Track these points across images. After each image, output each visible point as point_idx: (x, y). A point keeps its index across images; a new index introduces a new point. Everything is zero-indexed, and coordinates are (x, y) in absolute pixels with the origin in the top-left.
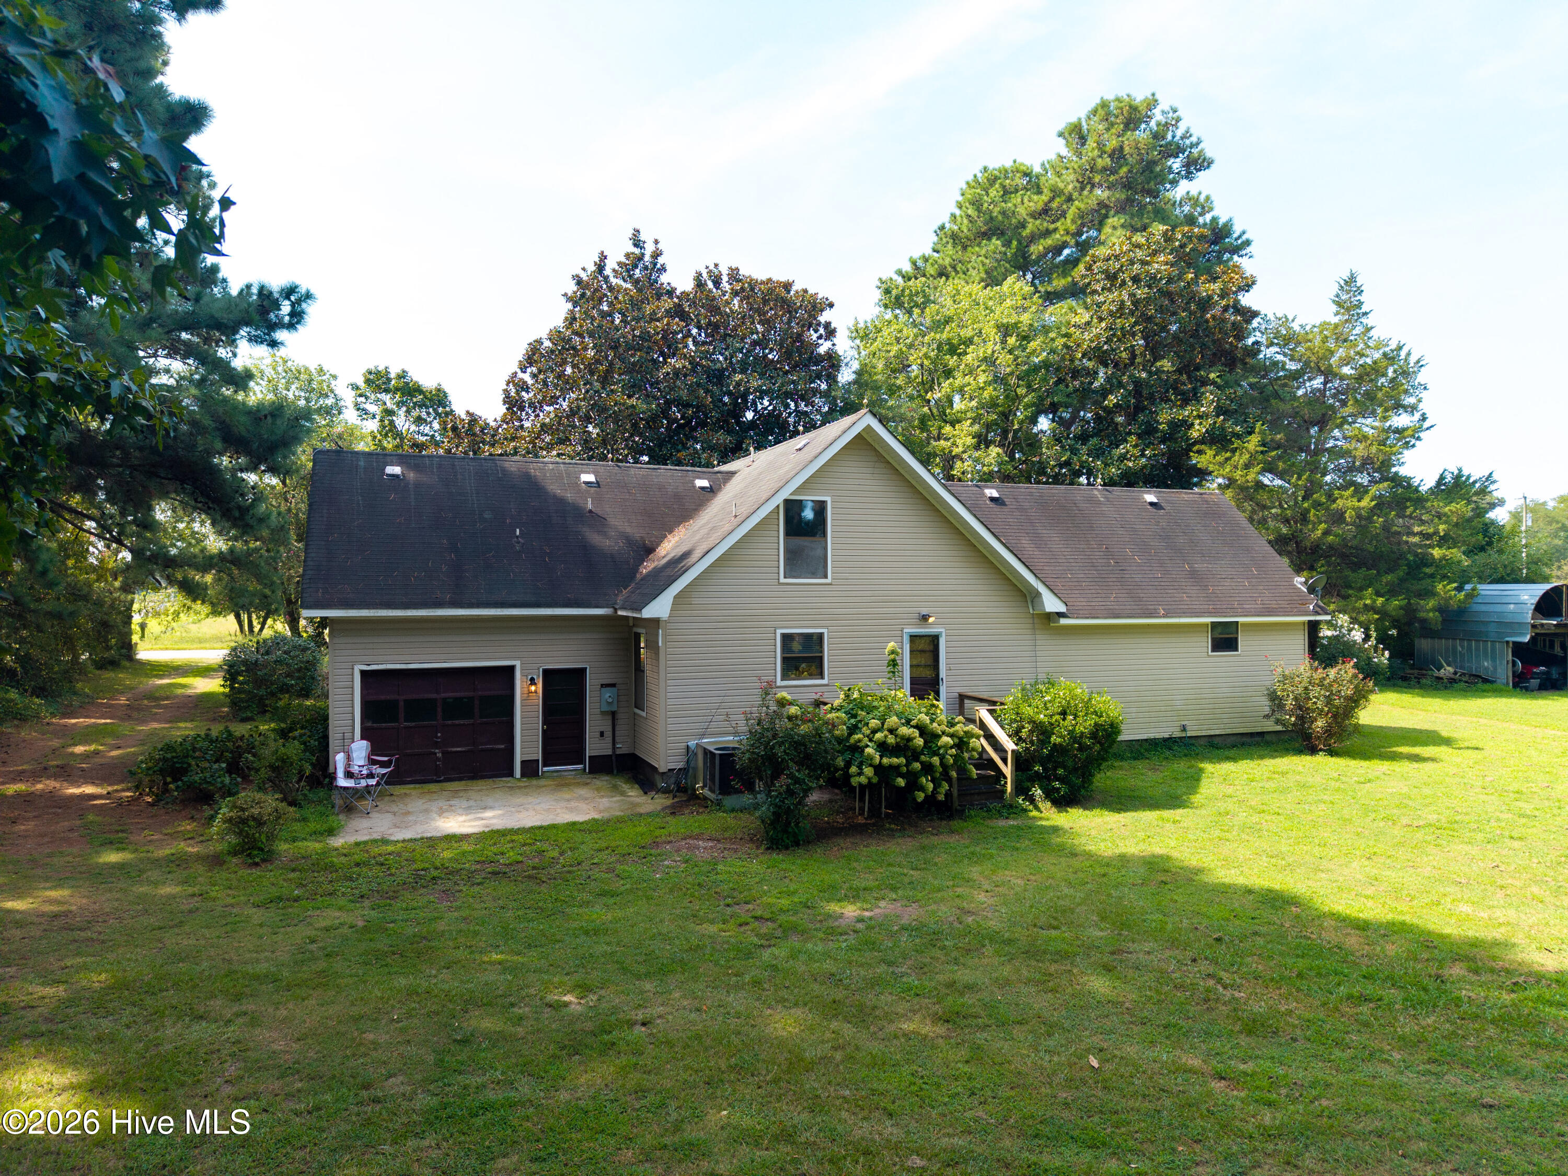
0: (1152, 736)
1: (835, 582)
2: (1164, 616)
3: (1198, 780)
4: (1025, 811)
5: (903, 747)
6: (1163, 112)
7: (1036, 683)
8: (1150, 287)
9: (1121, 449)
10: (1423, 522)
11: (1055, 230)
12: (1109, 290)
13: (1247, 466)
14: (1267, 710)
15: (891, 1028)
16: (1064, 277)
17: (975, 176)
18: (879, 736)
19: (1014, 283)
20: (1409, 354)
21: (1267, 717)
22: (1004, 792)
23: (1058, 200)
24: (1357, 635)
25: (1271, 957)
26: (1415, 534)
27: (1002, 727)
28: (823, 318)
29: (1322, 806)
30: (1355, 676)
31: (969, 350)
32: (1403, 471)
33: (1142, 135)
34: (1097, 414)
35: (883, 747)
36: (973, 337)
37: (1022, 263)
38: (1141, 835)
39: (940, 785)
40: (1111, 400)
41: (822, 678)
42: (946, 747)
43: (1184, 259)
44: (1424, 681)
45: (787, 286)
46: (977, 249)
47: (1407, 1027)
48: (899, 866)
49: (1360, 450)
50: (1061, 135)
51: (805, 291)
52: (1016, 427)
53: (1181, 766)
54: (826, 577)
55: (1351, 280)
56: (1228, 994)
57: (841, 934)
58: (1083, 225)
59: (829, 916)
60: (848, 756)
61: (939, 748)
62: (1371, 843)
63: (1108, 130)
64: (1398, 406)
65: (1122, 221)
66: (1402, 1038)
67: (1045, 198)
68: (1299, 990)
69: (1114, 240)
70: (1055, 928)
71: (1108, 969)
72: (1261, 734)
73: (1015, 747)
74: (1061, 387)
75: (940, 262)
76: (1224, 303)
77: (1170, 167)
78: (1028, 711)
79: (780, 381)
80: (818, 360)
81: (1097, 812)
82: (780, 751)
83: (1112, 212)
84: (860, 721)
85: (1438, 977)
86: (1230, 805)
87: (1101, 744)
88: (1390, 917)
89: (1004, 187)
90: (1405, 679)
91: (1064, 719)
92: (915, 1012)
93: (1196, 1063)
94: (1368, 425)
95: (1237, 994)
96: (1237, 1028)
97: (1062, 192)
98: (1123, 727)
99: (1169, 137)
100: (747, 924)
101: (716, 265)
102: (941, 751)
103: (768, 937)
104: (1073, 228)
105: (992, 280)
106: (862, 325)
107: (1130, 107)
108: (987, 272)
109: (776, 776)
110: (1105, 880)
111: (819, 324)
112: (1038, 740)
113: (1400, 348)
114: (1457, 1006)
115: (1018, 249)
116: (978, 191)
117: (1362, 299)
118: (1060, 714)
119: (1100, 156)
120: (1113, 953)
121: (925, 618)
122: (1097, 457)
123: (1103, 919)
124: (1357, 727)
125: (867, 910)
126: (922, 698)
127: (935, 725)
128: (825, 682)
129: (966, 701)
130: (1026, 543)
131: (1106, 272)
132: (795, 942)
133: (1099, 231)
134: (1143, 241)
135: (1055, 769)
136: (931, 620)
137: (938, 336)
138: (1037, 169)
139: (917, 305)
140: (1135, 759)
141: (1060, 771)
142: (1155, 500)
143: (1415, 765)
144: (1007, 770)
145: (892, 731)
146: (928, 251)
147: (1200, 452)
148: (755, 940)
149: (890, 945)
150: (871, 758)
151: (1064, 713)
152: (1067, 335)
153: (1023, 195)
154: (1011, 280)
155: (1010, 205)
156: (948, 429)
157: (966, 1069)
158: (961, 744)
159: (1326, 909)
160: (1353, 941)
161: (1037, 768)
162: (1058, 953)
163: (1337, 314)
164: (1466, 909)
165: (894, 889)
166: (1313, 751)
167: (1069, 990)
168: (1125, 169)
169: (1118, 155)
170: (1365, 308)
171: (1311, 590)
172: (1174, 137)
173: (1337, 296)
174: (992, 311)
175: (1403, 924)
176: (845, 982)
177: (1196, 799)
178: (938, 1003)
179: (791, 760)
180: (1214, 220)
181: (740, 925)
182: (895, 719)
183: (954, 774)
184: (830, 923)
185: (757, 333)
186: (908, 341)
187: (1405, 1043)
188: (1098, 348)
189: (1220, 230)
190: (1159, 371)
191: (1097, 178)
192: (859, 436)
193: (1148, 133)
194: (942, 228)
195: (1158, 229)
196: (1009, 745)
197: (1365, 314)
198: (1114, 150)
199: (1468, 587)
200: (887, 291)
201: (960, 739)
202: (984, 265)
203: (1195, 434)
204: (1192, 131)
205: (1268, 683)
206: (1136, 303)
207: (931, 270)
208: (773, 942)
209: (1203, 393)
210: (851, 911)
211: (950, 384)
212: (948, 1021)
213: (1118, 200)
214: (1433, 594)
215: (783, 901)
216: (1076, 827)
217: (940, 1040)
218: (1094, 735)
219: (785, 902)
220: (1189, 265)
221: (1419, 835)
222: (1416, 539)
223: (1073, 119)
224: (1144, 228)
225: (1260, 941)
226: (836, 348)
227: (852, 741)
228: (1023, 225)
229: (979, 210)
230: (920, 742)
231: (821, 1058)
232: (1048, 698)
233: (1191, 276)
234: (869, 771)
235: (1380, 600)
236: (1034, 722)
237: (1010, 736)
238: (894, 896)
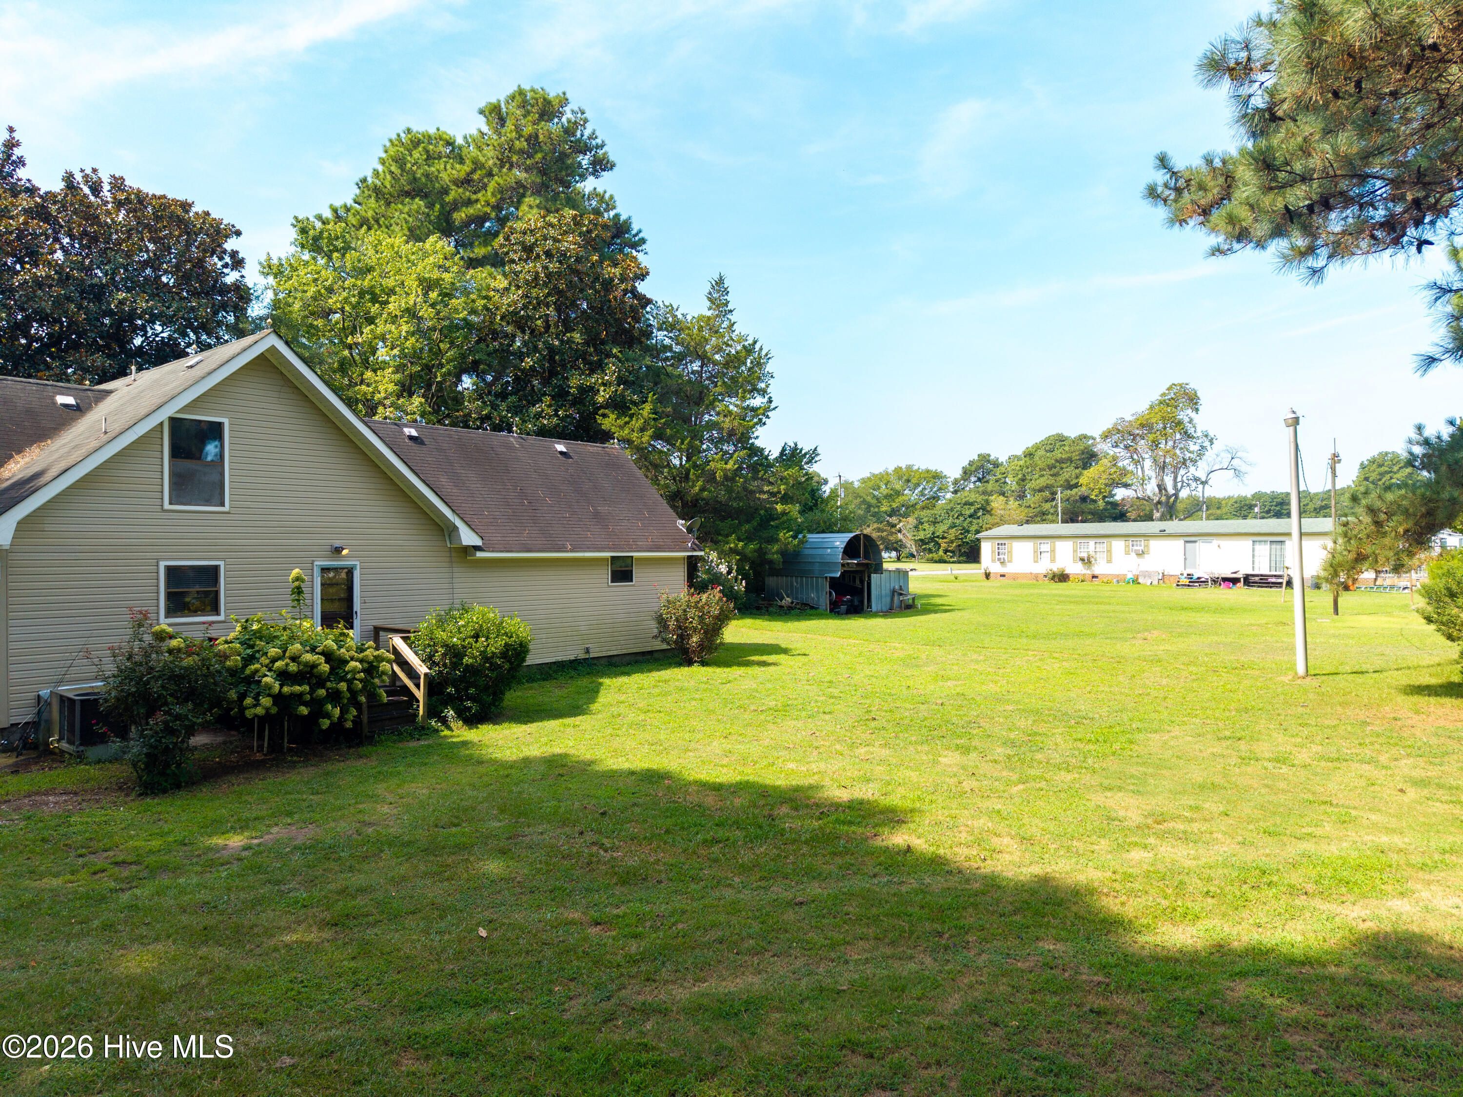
0: (560, 659)
1: (233, 511)
2: (571, 551)
3: (598, 692)
4: (437, 731)
5: (307, 674)
6: (573, 112)
7: (450, 610)
8: (560, 262)
9: (537, 408)
10: (771, 484)
11: (477, 201)
12: (526, 261)
13: (642, 430)
14: (656, 631)
15: (272, 942)
16: (486, 246)
17: (399, 135)
18: (279, 664)
19: (436, 242)
20: (761, 349)
21: (655, 637)
22: (416, 715)
23: (479, 172)
24: (723, 569)
25: (645, 821)
26: (764, 493)
27: (416, 653)
28: (230, 245)
29: (693, 703)
30: (720, 599)
31: (392, 299)
32: (758, 443)
33: (554, 127)
34: (516, 375)
35: (284, 676)
36: (394, 287)
37: (446, 228)
38: (544, 740)
39: (347, 712)
40: (528, 362)
41: (218, 614)
42: (354, 671)
43: (590, 243)
44: (771, 609)
45: (186, 206)
46: (400, 206)
47: (746, 857)
48: (298, 793)
49: (727, 424)
50: (481, 112)
51: (207, 214)
52: (439, 379)
53: (584, 682)
54: (223, 505)
55: (720, 282)
56: (608, 856)
57: (222, 865)
58: (502, 199)
59: (209, 849)
60: (242, 688)
61: (347, 673)
62: (728, 726)
63: (525, 116)
64: (755, 389)
65: (538, 202)
66: (742, 866)
67: (467, 168)
68: (665, 843)
69: (530, 216)
70: (455, 826)
71: (503, 852)
72: (651, 653)
73: (428, 671)
74: (482, 345)
75: (364, 214)
76: (623, 286)
77: (580, 163)
78: (441, 635)
79: (175, 305)
80: (225, 290)
81: (506, 725)
82: (156, 687)
83: (529, 193)
84: (258, 651)
85: (770, 815)
86: (622, 709)
87: (511, 663)
88: (738, 778)
89: (427, 152)
90: (758, 608)
91: (476, 642)
92: (299, 923)
93: (577, 915)
94: (732, 404)
95: (615, 854)
96: (614, 881)
97: (482, 166)
98: (531, 647)
99: (578, 134)
100: (103, 871)
101: (95, 170)
102: (349, 676)
103: (128, 880)
104: (493, 200)
105: (415, 235)
106: (275, 261)
107: (545, 99)
108: (410, 230)
109: (150, 713)
110: (508, 780)
111: (225, 252)
112: (451, 662)
113: (755, 342)
114: (782, 835)
115: (441, 213)
116: (402, 149)
117: (729, 298)
118: (473, 637)
119: (518, 139)
120: (510, 838)
121: (338, 550)
122: (516, 414)
123: (502, 811)
124: (722, 644)
125: (256, 838)
126: (330, 627)
127: (343, 650)
128: (221, 618)
129: (382, 633)
130: (444, 480)
131: (523, 244)
132: (165, 880)
133: (517, 209)
134: (555, 221)
135: (467, 689)
136: (345, 552)
137: (359, 283)
138: (460, 141)
139: (337, 250)
140: (544, 680)
141: (472, 691)
142: (564, 450)
143: (763, 669)
144: (420, 694)
145: (294, 659)
146: (350, 202)
147: (604, 416)
148: (113, 884)
149: (278, 865)
150: (269, 687)
151: (476, 637)
152: (486, 298)
153: (446, 163)
154: (432, 239)
155: (433, 169)
156: (369, 374)
157: (353, 964)
158: (371, 669)
159: (692, 778)
160: (710, 800)
161: (450, 690)
162: (456, 846)
163: (710, 309)
164: (792, 765)
165: (289, 814)
166: (690, 663)
167: (465, 875)
168: (539, 156)
169: (533, 139)
170: (730, 307)
171: (690, 530)
172: (582, 135)
173: (710, 293)
174: (414, 264)
175: (747, 782)
176: (220, 907)
177: (594, 707)
178: (328, 909)
179: (171, 695)
180: (617, 216)
181: (95, 873)
182: (298, 646)
183: (363, 699)
184: (210, 856)
185: (147, 251)
186: (327, 284)
187: (745, 869)
188: (515, 313)
189: (621, 226)
190: (570, 341)
191: (515, 158)
192: (262, 357)
193: (560, 126)
194: (364, 180)
195: (569, 213)
196: (422, 669)
197: (731, 311)
198: (530, 136)
199: (800, 536)
200: (303, 231)
201: (370, 663)
202: (407, 222)
203: (601, 400)
204: (597, 133)
205: (656, 609)
206: (549, 275)
207: (353, 220)
208: (134, 884)
209: (607, 364)
210: (236, 841)
211: (372, 331)
212: (336, 925)
213: (533, 182)
214: (777, 540)
215: (154, 843)
216: (486, 740)
217: (326, 944)
218: (504, 655)
219: (156, 843)
220: (595, 249)
221: (762, 717)
222: (765, 496)
223: (494, 100)
224: (557, 211)
225: (637, 810)
226: (246, 280)
227: (248, 672)
228: (446, 191)
229: (402, 168)
230: (326, 668)
231: (183, 986)
232: (461, 623)
233: (595, 258)
234: (266, 701)
235: (741, 544)
236: (447, 646)
237: (423, 661)
238: (289, 821)
